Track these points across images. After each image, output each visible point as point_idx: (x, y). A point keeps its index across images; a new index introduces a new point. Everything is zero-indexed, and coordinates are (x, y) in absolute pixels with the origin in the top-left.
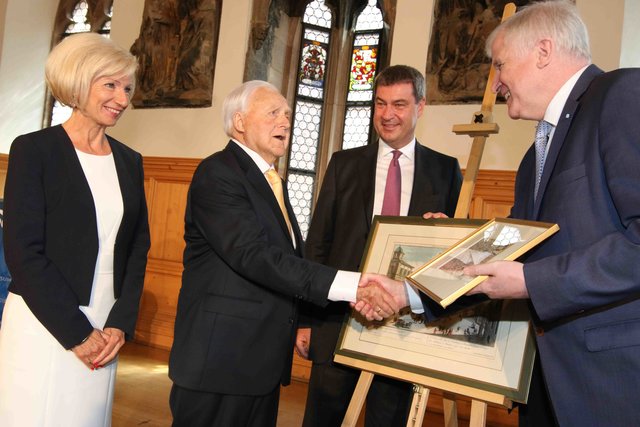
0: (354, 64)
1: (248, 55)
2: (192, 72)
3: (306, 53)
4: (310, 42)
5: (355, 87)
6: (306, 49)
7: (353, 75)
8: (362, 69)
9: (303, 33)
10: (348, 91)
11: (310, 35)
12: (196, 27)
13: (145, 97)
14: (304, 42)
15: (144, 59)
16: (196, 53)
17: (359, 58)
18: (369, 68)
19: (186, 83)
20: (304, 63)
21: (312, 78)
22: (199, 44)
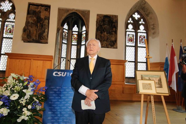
0: (73, 37)
1: (56, 34)
2: (43, 36)
3: (64, 34)
4: (65, 32)
5: (73, 42)
6: (64, 33)
7: (73, 39)
8: (75, 38)
9: (63, 30)
10: (72, 42)
11: (64, 30)
12: (43, 26)
13: (29, 40)
14: (63, 32)
15: (28, 31)
16: (44, 32)
17: (74, 36)
18: (76, 38)
19: (41, 38)
20: (64, 36)
21: (65, 39)
22: (45, 30)
